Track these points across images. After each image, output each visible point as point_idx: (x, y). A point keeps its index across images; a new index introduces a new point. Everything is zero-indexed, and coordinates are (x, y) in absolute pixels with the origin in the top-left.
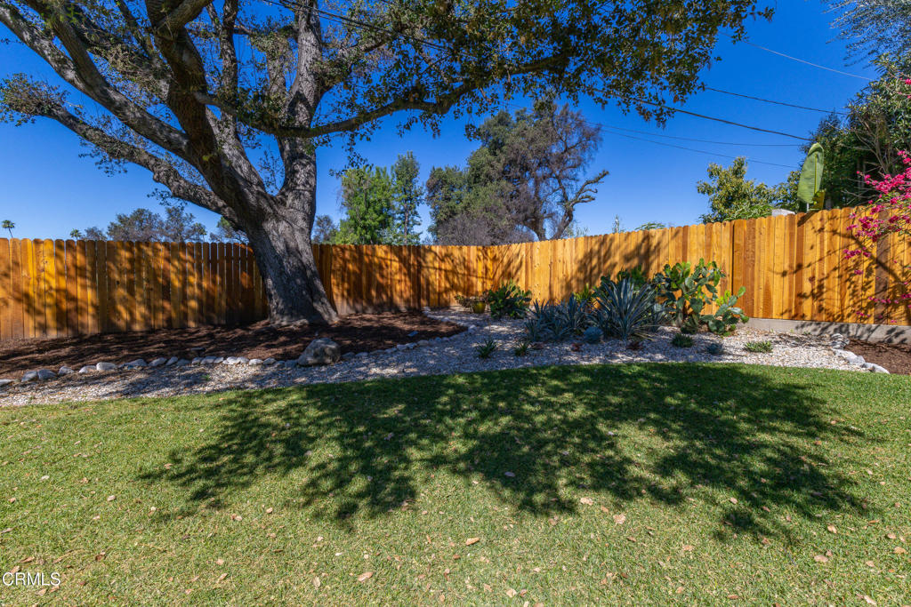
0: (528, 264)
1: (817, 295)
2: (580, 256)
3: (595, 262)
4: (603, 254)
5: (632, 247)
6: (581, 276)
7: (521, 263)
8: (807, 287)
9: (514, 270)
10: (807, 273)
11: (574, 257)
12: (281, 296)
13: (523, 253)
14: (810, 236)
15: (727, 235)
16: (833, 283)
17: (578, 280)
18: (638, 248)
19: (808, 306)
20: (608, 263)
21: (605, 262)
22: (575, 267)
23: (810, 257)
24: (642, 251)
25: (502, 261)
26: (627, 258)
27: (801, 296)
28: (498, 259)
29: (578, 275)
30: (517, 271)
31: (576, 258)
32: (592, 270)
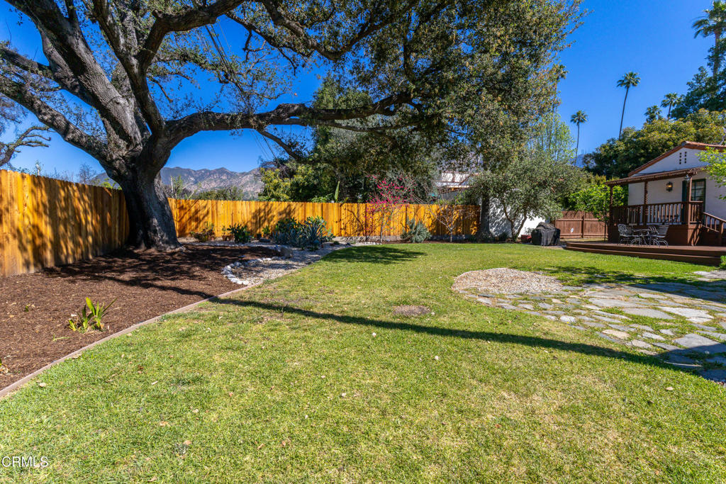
0: (214, 214)
1: (345, 229)
2: (253, 211)
3: (262, 214)
4: (267, 211)
5: (283, 209)
6: (254, 221)
7: (208, 212)
8: (342, 227)
9: (201, 217)
10: (342, 222)
11: (249, 211)
12: (164, 231)
13: (209, 206)
14: (343, 211)
15: (320, 208)
16: (348, 225)
17: (252, 223)
18: (285, 209)
19: (343, 232)
20: (270, 215)
21: (268, 215)
22: (251, 216)
23: (343, 217)
24: (287, 211)
25: (189, 210)
26: (280, 214)
27: (341, 229)
28: (186, 208)
29: (252, 220)
30: (204, 217)
31: (250, 212)
32: (260, 219)
